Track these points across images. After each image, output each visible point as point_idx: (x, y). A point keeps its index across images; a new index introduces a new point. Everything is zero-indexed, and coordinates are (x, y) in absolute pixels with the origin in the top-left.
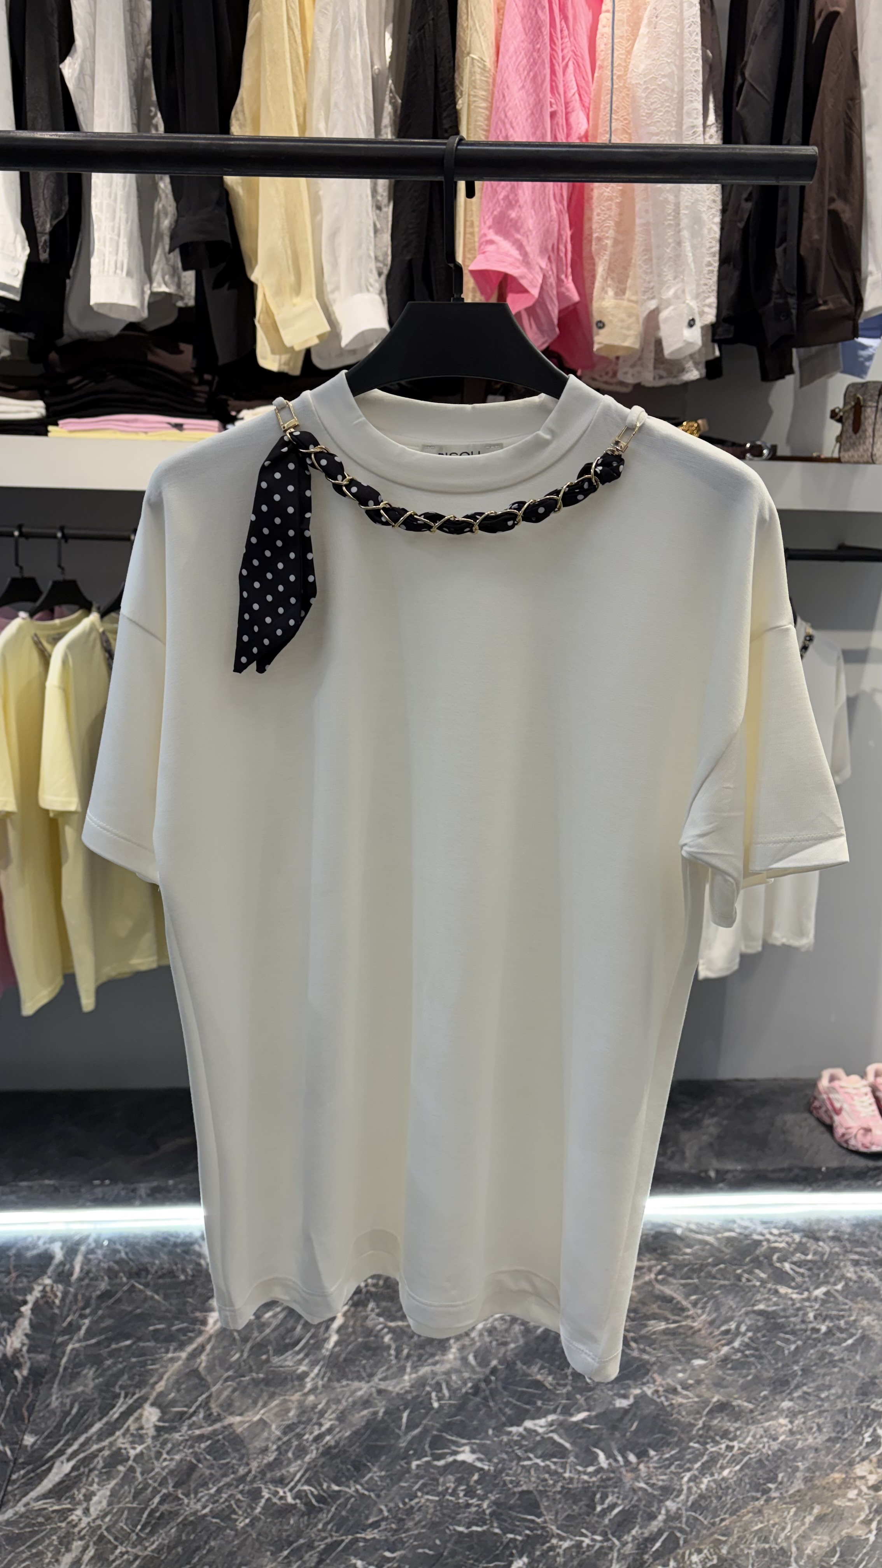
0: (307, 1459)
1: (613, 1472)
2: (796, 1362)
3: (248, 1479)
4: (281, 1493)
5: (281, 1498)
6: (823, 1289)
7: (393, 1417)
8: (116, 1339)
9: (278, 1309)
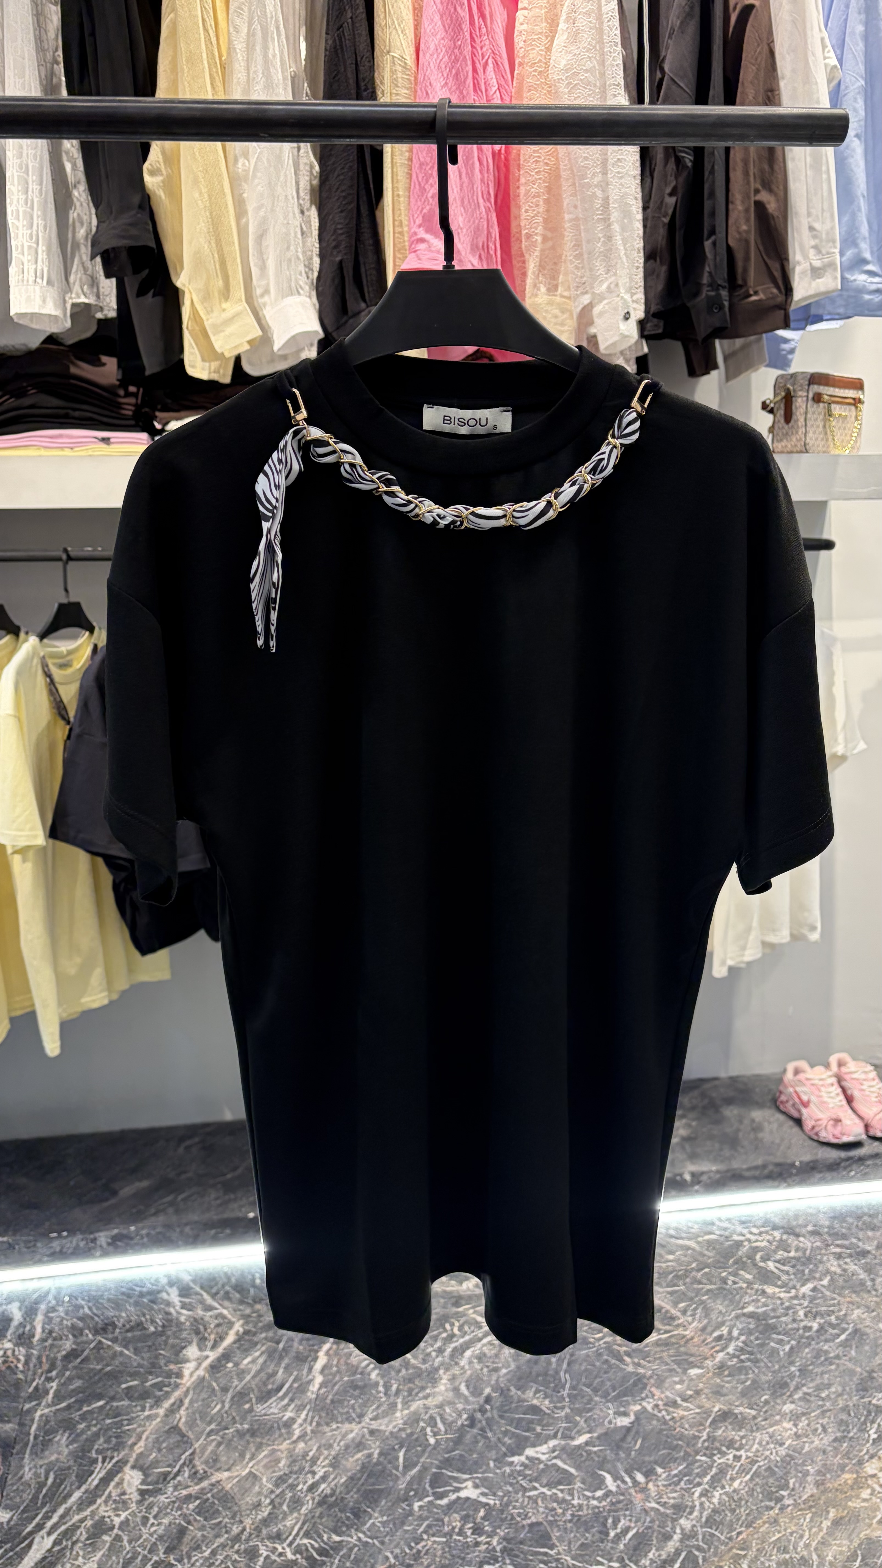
0: (303, 1510)
1: (623, 1494)
2: (792, 1363)
3: (244, 1537)
4: (280, 1550)
5: (281, 1555)
6: (810, 1285)
7: (389, 1457)
8: (87, 1400)
9: (257, 1354)
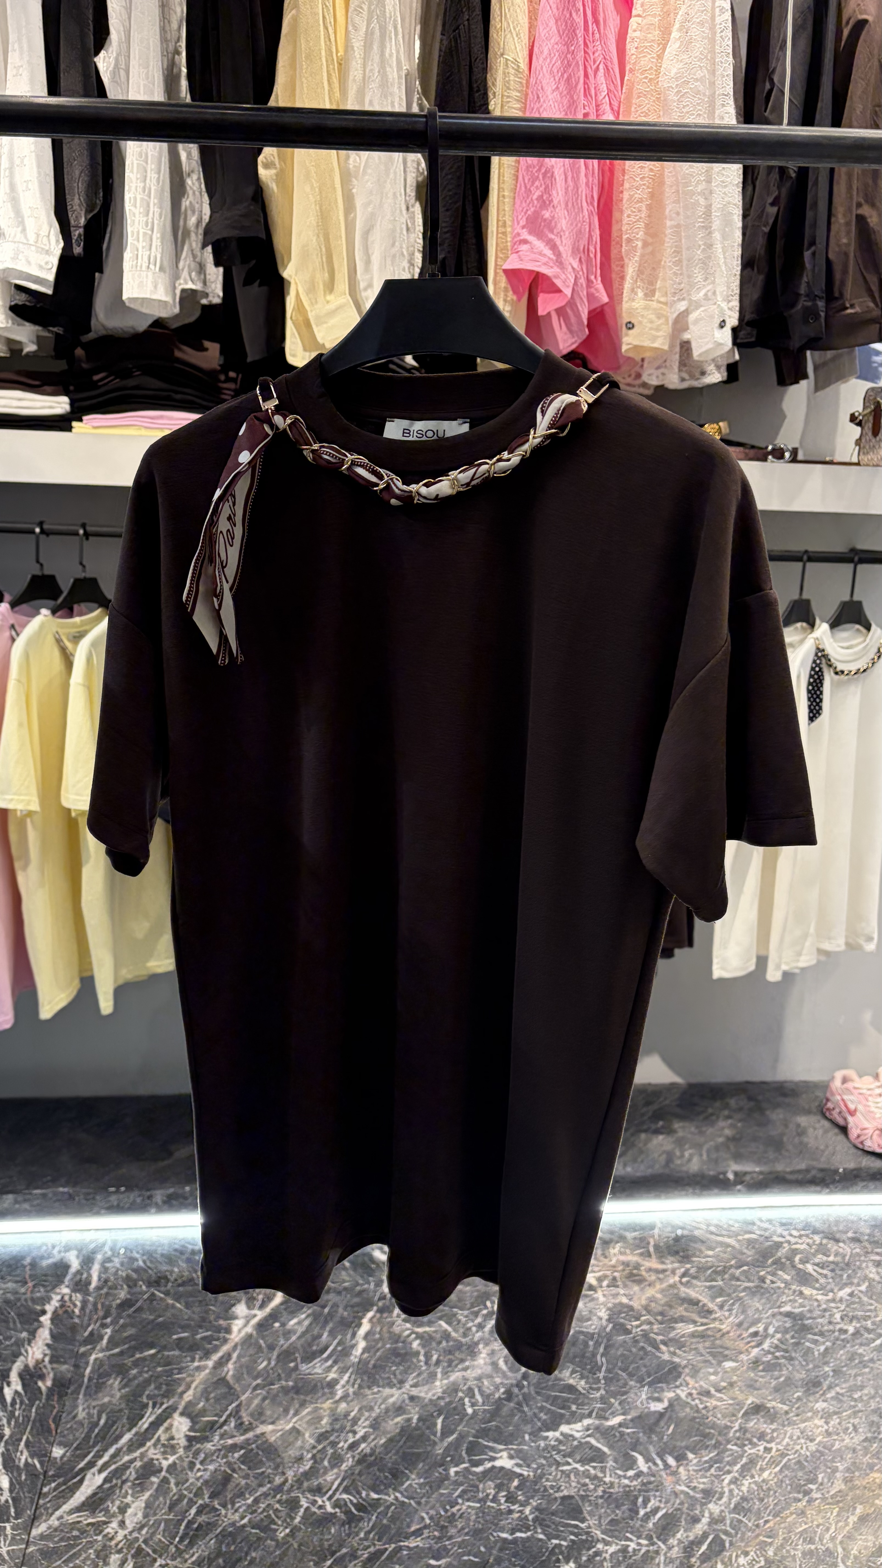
0: (344, 1467)
1: (654, 1476)
2: (826, 1363)
3: (285, 1488)
4: (320, 1503)
5: (320, 1507)
6: (848, 1290)
7: (427, 1423)
8: (141, 1347)
9: (303, 1316)
